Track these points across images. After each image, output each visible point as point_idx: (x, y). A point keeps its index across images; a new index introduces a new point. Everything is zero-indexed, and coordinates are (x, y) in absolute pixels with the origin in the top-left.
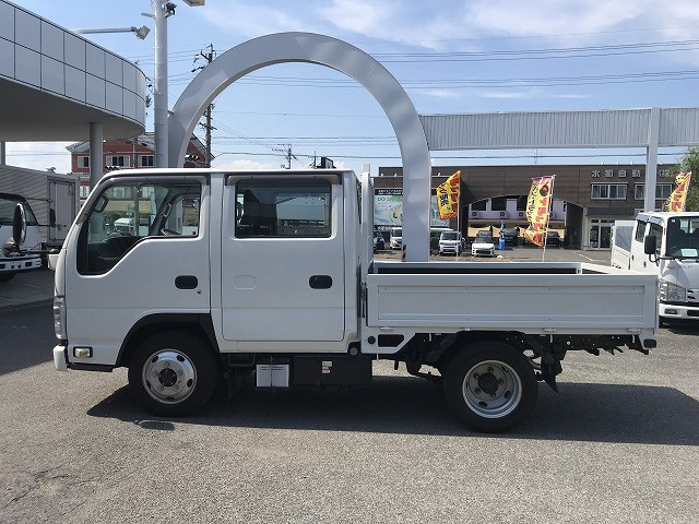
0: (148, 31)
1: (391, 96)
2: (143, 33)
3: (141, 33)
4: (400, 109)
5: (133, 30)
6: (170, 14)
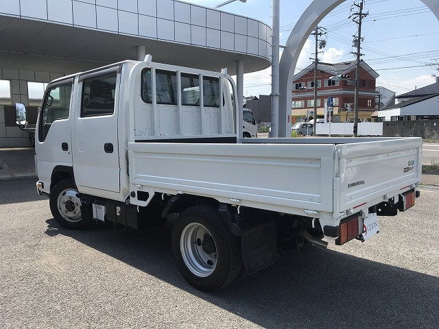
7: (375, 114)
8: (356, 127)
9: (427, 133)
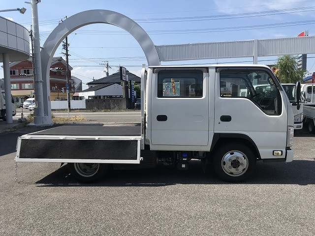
0: (25, 10)
1: (142, 38)
2: (23, 11)
3: (22, 11)
4: (146, 43)
5: (18, 9)
6: (38, 2)
7: (75, 94)
8: (69, 104)
9: (112, 106)
